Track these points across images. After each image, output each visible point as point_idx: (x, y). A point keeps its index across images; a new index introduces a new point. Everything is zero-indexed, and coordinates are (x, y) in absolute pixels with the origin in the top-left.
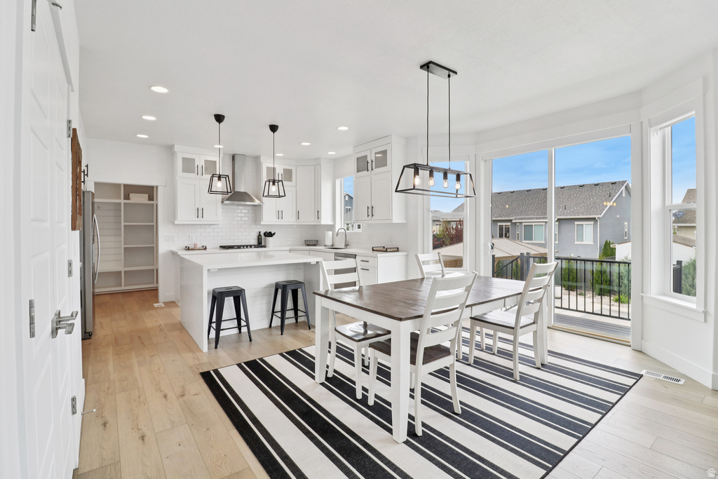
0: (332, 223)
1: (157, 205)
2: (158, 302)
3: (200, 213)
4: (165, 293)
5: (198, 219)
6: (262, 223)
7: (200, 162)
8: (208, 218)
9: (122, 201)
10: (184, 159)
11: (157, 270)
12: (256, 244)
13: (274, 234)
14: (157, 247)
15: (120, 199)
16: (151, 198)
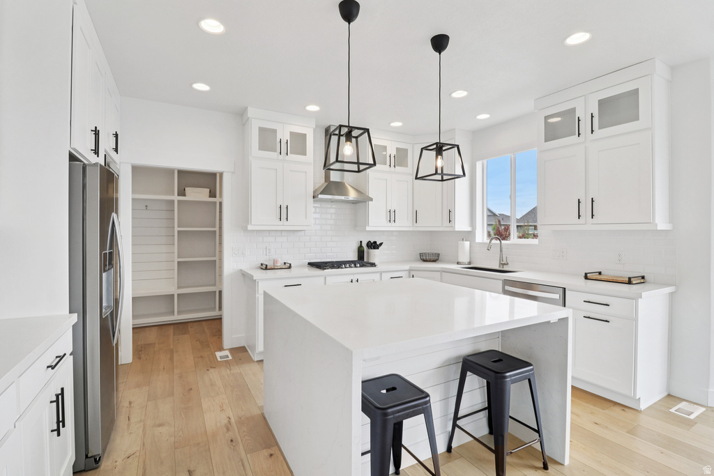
0: (469, 229)
1: (221, 203)
2: (221, 349)
3: (283, 213)
4: (232, 335)
5: (281, 223)
6: (368, 229)
7: (284, 135)
8: (295, 221)
9: (176, 198)
10: (262, 130)
11: (220, 292)
12: (356, 259)
13: (381, 244)
14: (221, 259)
15: (174, 195)
16: (212, 194)
